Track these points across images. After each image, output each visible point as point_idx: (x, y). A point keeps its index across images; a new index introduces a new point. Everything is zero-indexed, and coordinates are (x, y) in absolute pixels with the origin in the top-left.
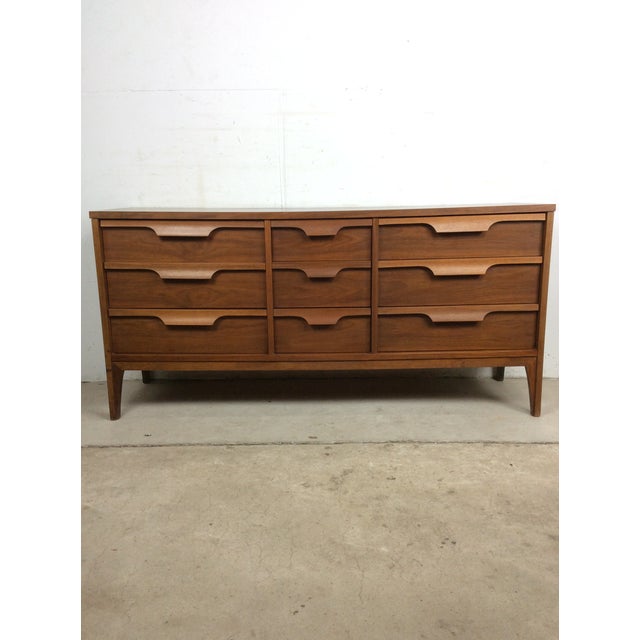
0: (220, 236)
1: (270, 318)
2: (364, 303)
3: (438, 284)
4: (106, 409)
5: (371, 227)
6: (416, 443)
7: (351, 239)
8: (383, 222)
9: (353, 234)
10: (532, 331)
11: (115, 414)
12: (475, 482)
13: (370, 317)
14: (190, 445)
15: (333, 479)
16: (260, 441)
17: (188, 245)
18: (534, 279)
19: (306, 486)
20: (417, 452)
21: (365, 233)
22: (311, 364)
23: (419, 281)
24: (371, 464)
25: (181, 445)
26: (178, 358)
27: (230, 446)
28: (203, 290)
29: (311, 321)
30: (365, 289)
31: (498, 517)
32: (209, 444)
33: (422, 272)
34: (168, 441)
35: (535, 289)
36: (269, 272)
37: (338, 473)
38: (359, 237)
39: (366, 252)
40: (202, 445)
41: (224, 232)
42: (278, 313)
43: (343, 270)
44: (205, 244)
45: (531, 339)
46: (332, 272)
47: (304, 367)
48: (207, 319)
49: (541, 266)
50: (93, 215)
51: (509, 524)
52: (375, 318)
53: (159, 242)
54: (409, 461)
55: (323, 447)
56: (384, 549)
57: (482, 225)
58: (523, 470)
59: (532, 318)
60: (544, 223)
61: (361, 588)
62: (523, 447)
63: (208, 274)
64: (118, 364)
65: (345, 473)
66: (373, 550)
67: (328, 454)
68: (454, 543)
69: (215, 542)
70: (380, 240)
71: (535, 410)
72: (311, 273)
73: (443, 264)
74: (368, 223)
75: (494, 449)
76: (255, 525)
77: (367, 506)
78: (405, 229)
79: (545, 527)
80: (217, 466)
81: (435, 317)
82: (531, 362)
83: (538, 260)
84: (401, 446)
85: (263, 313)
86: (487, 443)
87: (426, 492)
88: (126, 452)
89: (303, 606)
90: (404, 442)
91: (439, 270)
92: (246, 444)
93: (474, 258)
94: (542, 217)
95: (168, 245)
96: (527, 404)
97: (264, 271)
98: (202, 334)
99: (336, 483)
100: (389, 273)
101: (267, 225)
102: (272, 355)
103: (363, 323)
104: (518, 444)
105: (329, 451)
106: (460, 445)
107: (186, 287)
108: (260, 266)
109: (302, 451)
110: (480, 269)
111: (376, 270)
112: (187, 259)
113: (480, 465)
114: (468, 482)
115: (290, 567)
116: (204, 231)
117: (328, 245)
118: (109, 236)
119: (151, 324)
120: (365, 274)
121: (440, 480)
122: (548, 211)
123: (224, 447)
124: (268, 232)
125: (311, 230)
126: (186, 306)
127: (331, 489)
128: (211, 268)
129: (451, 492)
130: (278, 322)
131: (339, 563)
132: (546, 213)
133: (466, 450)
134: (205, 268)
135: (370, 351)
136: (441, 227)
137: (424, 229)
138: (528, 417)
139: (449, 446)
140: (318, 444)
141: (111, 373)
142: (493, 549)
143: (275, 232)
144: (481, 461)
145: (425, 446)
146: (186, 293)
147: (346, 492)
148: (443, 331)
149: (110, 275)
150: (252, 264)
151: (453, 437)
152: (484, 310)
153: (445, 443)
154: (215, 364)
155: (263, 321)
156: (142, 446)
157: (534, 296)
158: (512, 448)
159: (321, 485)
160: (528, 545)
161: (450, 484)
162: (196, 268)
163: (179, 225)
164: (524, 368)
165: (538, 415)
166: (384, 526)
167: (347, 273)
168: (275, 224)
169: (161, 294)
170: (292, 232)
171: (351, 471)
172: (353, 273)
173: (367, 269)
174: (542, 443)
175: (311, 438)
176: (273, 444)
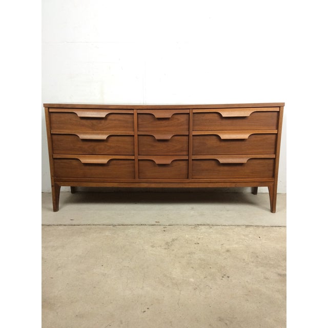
0: (111, 117)
1: (136, 160)
2: (185, 153)
3: (223, 144)
4: (51, 206)
5: (189, 114)
6: (211, 226)
7: (178, 120)
8: (195, 111)
9: (178, 117)
10: (272, 168)
11: (56, 209)
12: (241, 246)
13: (188, 160)
14: (94, 225)
15: (167, 243)
16: (130, 223)
17: (94, 122)
18: (273, 142)
19: (153, 246)
20: (211, 230)
21: (186, 116)
22: (157, 184)
23: (213, 142)
24: (187, 236)
25: (89, 225)
26: (88, 180)
27: (114, 226)
28: (102, 145)
29: (157, 162)
30: (186, 145)
31: (252, 264)
32: (104, 225)
33: (215, 137)
34: (82, 223)
35: (274, 147)
36: (136, 136)
37: (169, 240)
38: (183, 119)
39: (186, 127)
40: (100, 225)
41: (112, 115)
42: (141, 158)
43: (174, 136)
44: (103, 121)
45: (272, 172)
46: (169, 137)
47: (153, 186)
48: (104, 160)
49: (277, 134)
50: (45, 105)
51: (257, 268)
52: (190, 161)
53: (79, 120)
54: (206, 235)
55: (162, 227)
56: (192, 280)
57: (246, 113)
58: (266, 240)
59: (272, 161)
60: (278, 112)
61: (179, 300)
62: (266, 228)
63: (104, 137)
64: (58, 183)
65: (173, 240)
66: (186, 280)
67: (164, 231)
68: (228, 277)
69: (104, 275)
70: (193, 120)
71: (273, 209)
72: (158, 137)
73: (225, 133)
74: (187, 111)
75: (251, 229)
76: (125, 267)
77: (184, 257)
78: (206, 115)
79: (276, 270)
80: (107, 236)
81: (222, 161)
82: (271, 184)
83: (276, 132)
84: (203, 227)
85: (133, 158)
86: (247, 226)
87: (215, 250)
88: (61, 228)
89: (148, 309)
90: (204, 225)
91: (224, 136)
92: (123, 225)
93: (242, 130)
94: (277, 109)
95: (84, 121)
96: (269, 207)
97: (133, 136)
98: (101, 168)
99: (168, 245)
100: (198, 137)
101: (135, 112)
102: (137, 180)
103: (184, 163)
104: (263, 227)
105: (165, 229)
106: (233, 227)
108: (131, 133)
109: (151, 229)
110: (245, 136)
111: (191, 136)
112: (94, 129)
113: (243, 237)
114: (237, 246)
115: (143, 287)
116: (103, 114)
117: (166, 123)
118: (54, 116)
119: (75, 162)
120: (186, 138)
121: (222, 245)
122: (280, 106)
123: (111, 226)
124: (136, 115)
125: (158, 114)
126: (93, 153)
127: (165, 249)
128: (106, 134)
129: (228, 251)
130: (141, 163)
131: (168, 286)
132: (280, 107)
133: (237, 229)
134: (103, 134)
135: (188, 178)
136: (225, 114)
137: (216, 115)
138: (269, 213)
139: (228, 227)
140: (160, 225)
141: (54, 187)
142: (248, 280)
143: (139, 115)
144: (244, 235)
145: (215, 227)
146: (93, 146)
147: (173, 250)
148: (226, 168)
149: (54, 137)
150: (127, 132)
151: (230, 223)
152: (247, 158)
153: (226, 225)
154: (108, 183)
155: (132, 162)
156: (69, 225)
157: (273, 150)
158: (261, 228)
159: (160, 246)
160: (267, 279)
161: (228, 247)
162: (98, 134)
163: (88, 111)
164: (267, 187)
165: (275, 212)
166: (192, 268)
167: (176, 137)
168: (139, 112)
169: (80, 147)
170: (148, 116)
171: (176, 239)
172: (179, 137)
173: (187, 135)
174: (276, 227)
175: (156, 222)
176: (137, 225)
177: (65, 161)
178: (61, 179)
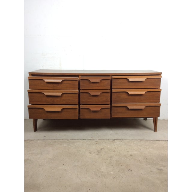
0: (64, 82)
3: (130, 97)
6: (121, 140)
7: (104, 83)
12: (138, 152)
14: (57, 140)
15: (98, 151)
16: (77, 139)
19: (90, 153)
20: (122, 143)
23: (124, 96)
24: (109, 147)
25: (54, 140)
31: (144, 163)
32: (62, 140)
33: (125, 93)
37: (99, 149)
38: (107, 82)
40: (60, 140)
43: (102, 93)
46: (99, 94)
51: (147, 165)
53: (46, 84)
54: (119, 146)
55: (95, 141)
56: (112, 173)
57: (143, 79)
58: (151, 149)
61: (106, 184)
62: (151, 141)
63: (60, 94)
65: (101, 149)
66: (109, 173)
67: (96, 143)
68: (131, 171)
69: (65, 170)
71: (155, 130)
72: (92, 94)
73: (131, 91)
75: (143, 142)
76: (76, 165)
77: (107, 160)
78: (120, 80)
79: (157, 166)
81: (130, 107)
84: (117, 141)
86: (141, 140)
87: (124, 155)
88: (39, 142)
89: (89, 189)
90: (118, 140)
91: (131, 93)
99: (99, 152)
100: (116, 93)
104: (150, 141)
105: (97, 142)
106: (134, 141)
107: (53, 98)
109: (89, 142)
110: (143, 93)
112: (54, 89)
113: (139, 147)
114: (136, 152)
115: (86, 177)
117: (97, 85)
121: (128, 152)
123: (67, 141)
125: (93, 80)
126: (53, 103)
127: (97, 154)
128: (61, 92)
129: (131, 155)
131: (100, 176)
133: (136, 142)
134: (59, 92)
136: (131, 79)
137: (126, 80)
138: (153, 132)
139: (131, 141)
140: (93, 140)
142: (142, 173)
144: (140, 146)
145: (124, 141)
147: (101, 155)
148: (132, 111)
151: (132, 138)
152: (144, 105)
153: (130, 140)
156: (43, 140)
158: (149, 142)
159: (94, 153)
160: (152, 172)
161: (131, 153)
162: (56, 92)
164: (152, 118)
165: (156, 131)
166: (112, 165)
171: (103, 149)
172: (105, 94)
174: (157, 140)
175: (91, 138)
176: (81, 140)
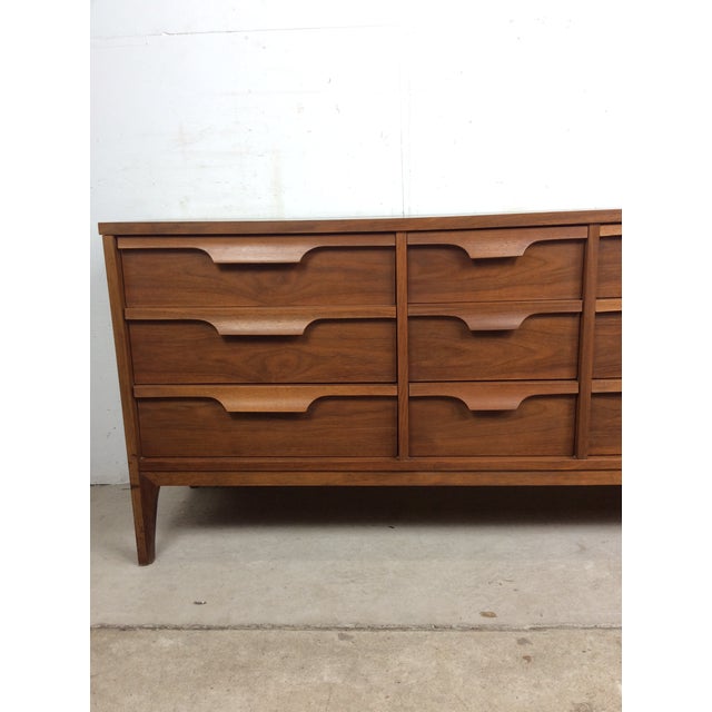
0: (317, 260)
1: (404, 401)
2: (566, 373)
5: (584, 241)
9: (548, 252)
11: (146, 555)
13: (576, 397)
14: (273, 627)
16: (396, 622)
17: (265, 277)
21: (573, 250)
22: (470, 475)
25: (258, 627)
26: (248, 465)
27: (343, 631)
28: (287, 353)
29: (474, 404)
30: (568, 349)
32: (307, 627)
34: (236, 619)
36: (403, 321)
38: (565, 258)
39: (571, 286)
40: (294, 628)
41: (323, 255)
42: (418, 390)
43: (531, 317)
44: (293, 275)
46: (513, 321)
47: (457, 480)
48: (298, 402)
50: (104, 228)
52: (586, 400)
53: (216, 272)
55: (512, 638)
63: (297, 327)
64: (151, 476)
67: (528, 659)
70: (600, 263)
72: (475, 323)
74: (581, 233)
85: (391, 391)
92: (372, 629)
95: (231, 278)
97: (394, 320)
98: (288, 426)
100: (613, 320)
101: (401, 242)
102: (405, 461)
103: (562, 407)
105: (528, 651)
107: (262, 349)
108: (389, 311)
112: (263, 302)
116: (292, 253)
118: (134, 265)
119: (203, 411)
120: (570, 323)
123: (334, 634)
124: (402, 253)
126: (261, 379)
128: (303, 316)
130: (416, 405)
134: (292, 316)
135: (574, 452)
140: (500, 629)
141: (138, 491)
143: (412, 252)
146: (261, 357)
149: (134, 329)
150: (372, 308)
154: (309, 475)
155: (390, 404)
162: (277, 317)
163: (249, 243)
167: (538, 321)
168: (414, 240)
169: (218, 361)
170: (444, 255)
172: (546, 321)
173: (573, 314)
175: (484, 614)
176: (420, 628)
177: (172, 405)
178: (160, 464)
